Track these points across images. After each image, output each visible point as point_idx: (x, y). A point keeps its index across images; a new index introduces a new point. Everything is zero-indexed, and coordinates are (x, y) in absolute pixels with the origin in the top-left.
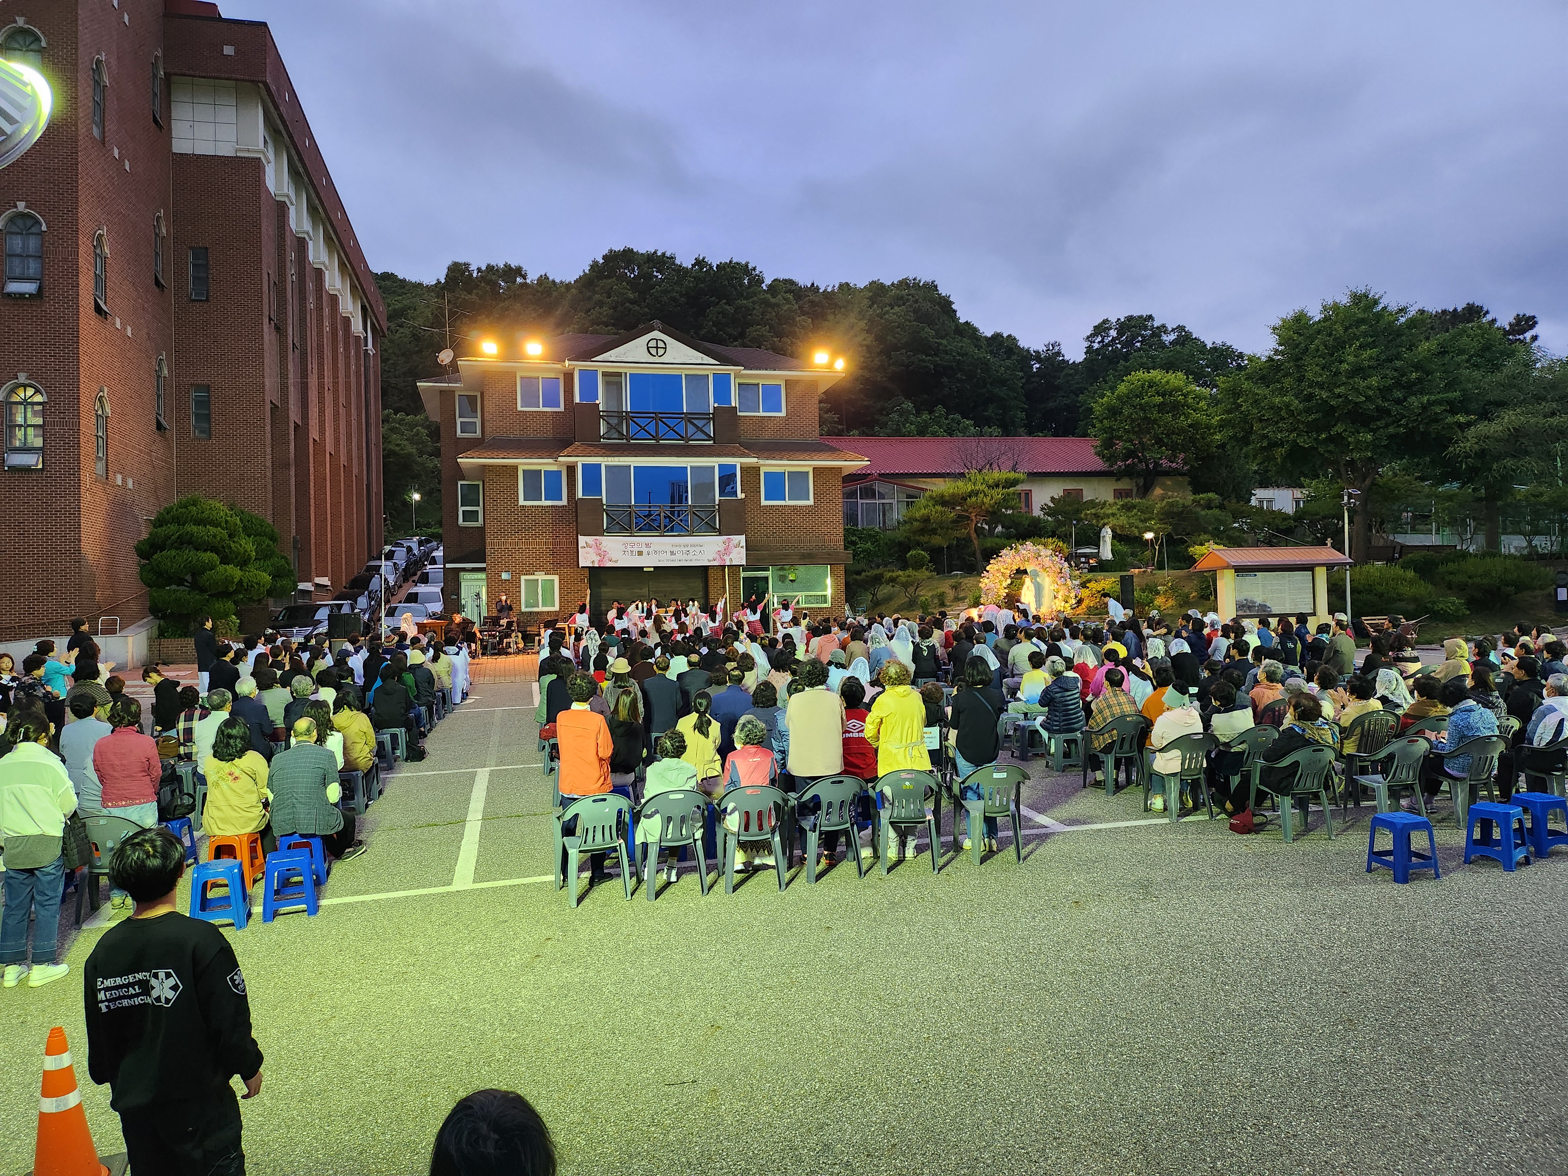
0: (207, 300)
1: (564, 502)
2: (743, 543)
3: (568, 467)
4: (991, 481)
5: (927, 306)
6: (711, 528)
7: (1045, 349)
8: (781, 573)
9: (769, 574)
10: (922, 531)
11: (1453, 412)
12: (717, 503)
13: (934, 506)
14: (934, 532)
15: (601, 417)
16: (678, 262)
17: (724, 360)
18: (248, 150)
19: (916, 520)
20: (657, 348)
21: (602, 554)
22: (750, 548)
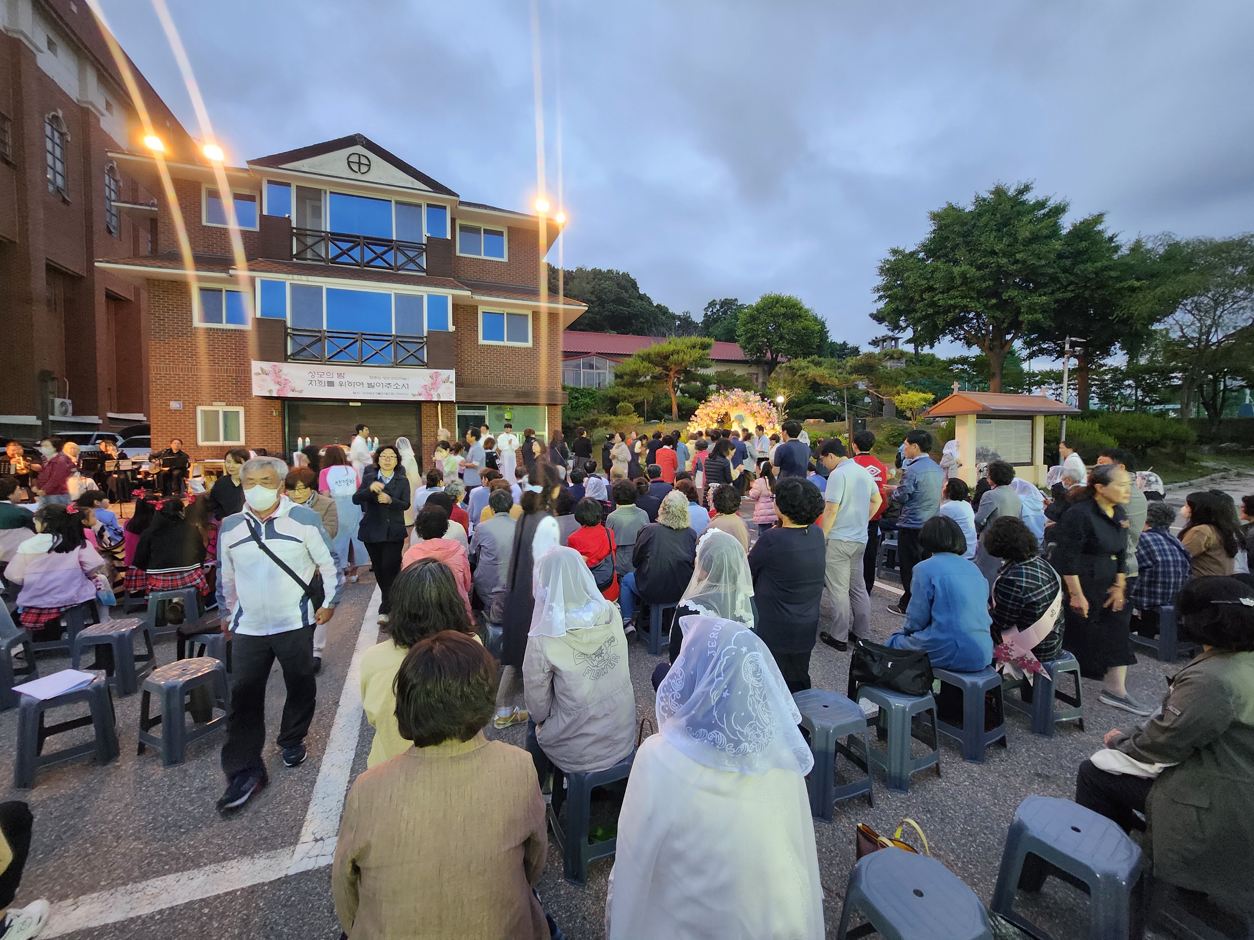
2: (453, 379)
4: (689, 344)
6: (417, 361)
7: (682, 314)
8: (498, 413)
10: (630, 385)
12: (425, 335)
13: (642, 362)
14: (641, 384)
15: (294, 234)
17: (437, 188)
19: (626, 374)
20: (360, 163)
21: (285, 384)
22: (459, 384)
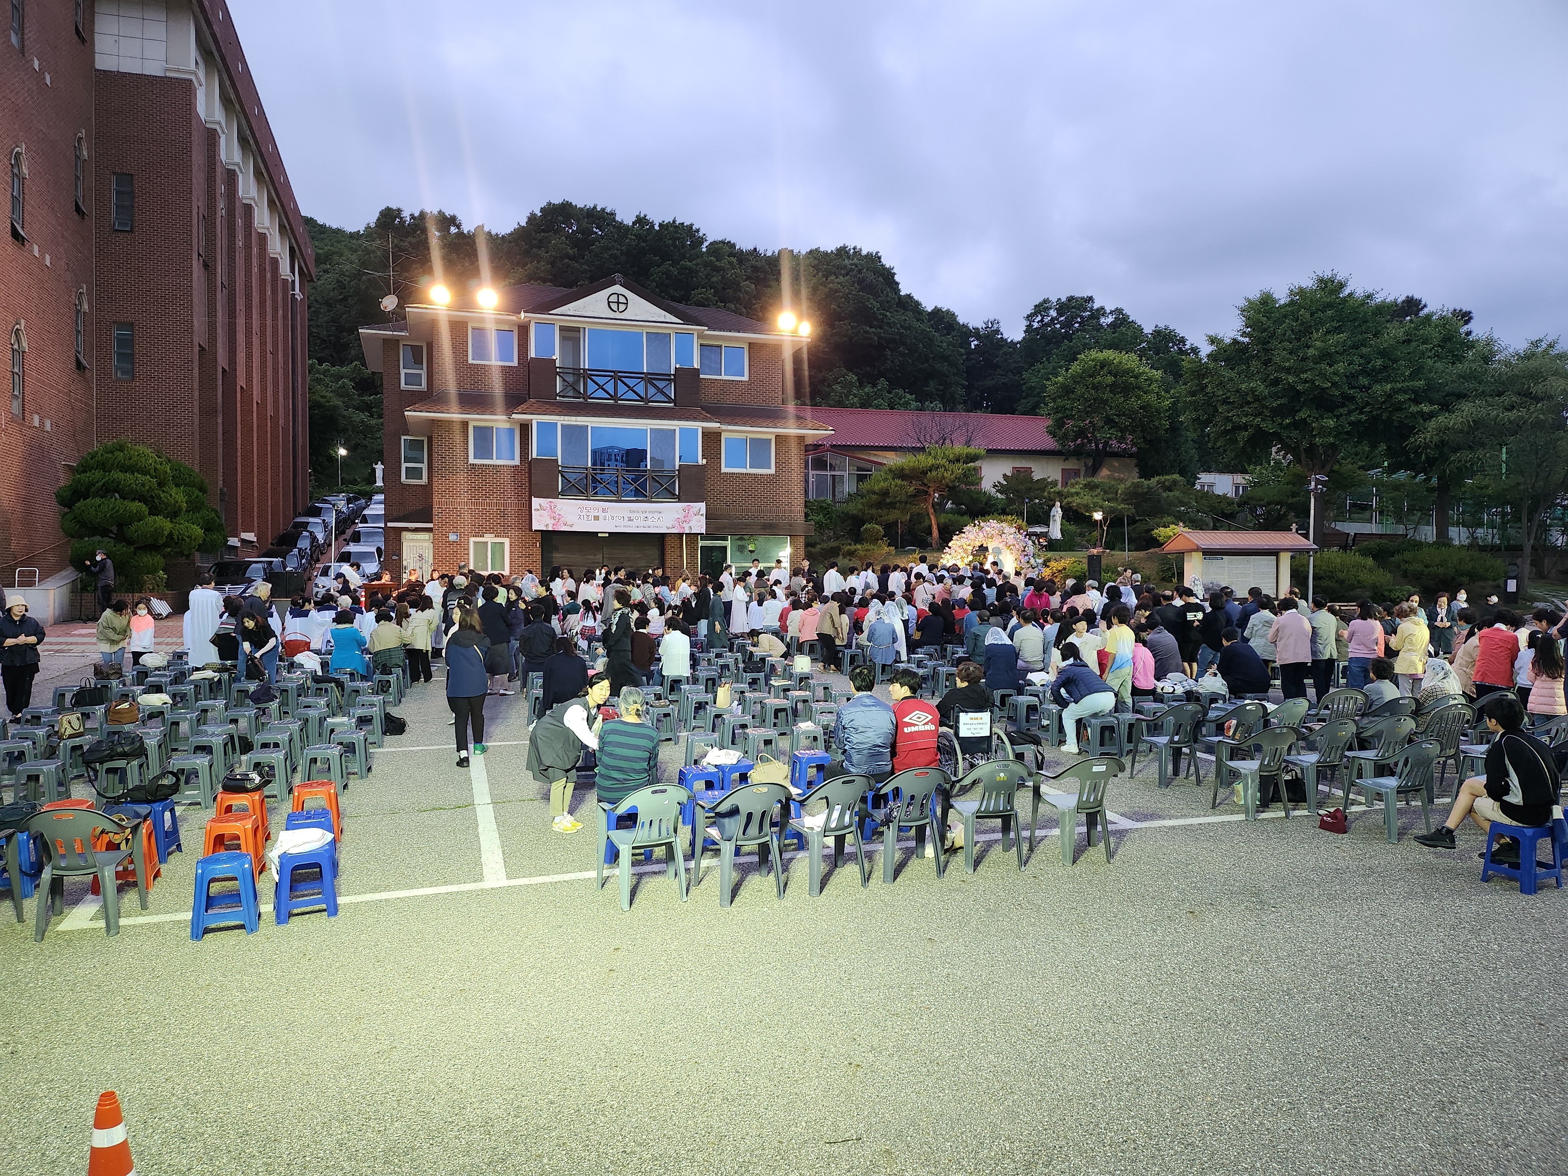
0: (131, 231)
1: (517, 462)
2: (704, 511)
3: (521, 425)
4: (951, 456)
5: (871, 276)
6: (670, 495)
7: (984, 326)
8: (740, 543)
9: (728, 544)
10: (879, 505)
11: (1417, 402)
12: (677, 468)
13: (893, 479)
14: (892, 505)
15: (558, 373)
16: (618, 218)
17: (688, 319)
18: (179, 71)
19: (874, 493)
20: (618, 303)
21: (557, 518)
22: (709, 517)
